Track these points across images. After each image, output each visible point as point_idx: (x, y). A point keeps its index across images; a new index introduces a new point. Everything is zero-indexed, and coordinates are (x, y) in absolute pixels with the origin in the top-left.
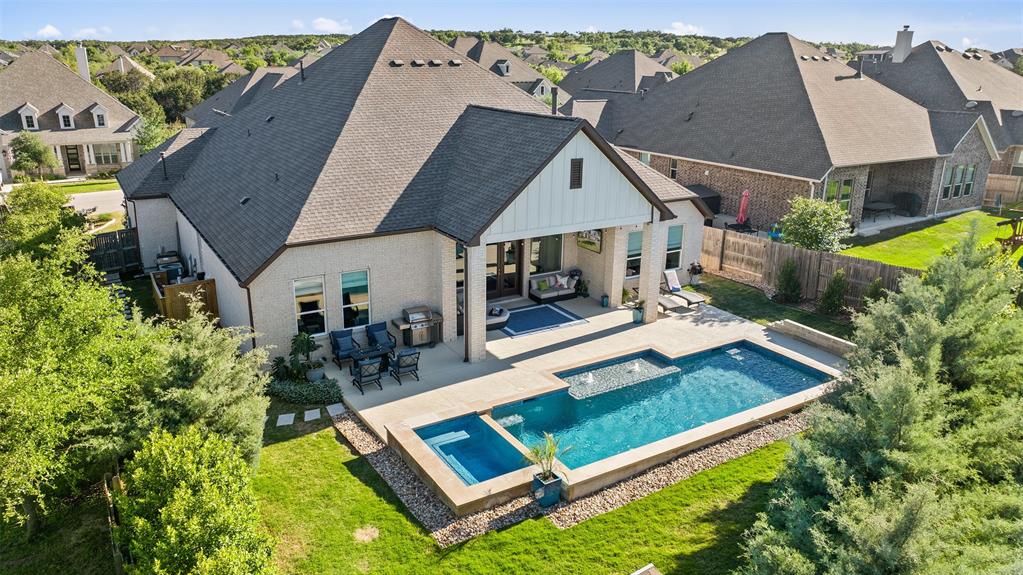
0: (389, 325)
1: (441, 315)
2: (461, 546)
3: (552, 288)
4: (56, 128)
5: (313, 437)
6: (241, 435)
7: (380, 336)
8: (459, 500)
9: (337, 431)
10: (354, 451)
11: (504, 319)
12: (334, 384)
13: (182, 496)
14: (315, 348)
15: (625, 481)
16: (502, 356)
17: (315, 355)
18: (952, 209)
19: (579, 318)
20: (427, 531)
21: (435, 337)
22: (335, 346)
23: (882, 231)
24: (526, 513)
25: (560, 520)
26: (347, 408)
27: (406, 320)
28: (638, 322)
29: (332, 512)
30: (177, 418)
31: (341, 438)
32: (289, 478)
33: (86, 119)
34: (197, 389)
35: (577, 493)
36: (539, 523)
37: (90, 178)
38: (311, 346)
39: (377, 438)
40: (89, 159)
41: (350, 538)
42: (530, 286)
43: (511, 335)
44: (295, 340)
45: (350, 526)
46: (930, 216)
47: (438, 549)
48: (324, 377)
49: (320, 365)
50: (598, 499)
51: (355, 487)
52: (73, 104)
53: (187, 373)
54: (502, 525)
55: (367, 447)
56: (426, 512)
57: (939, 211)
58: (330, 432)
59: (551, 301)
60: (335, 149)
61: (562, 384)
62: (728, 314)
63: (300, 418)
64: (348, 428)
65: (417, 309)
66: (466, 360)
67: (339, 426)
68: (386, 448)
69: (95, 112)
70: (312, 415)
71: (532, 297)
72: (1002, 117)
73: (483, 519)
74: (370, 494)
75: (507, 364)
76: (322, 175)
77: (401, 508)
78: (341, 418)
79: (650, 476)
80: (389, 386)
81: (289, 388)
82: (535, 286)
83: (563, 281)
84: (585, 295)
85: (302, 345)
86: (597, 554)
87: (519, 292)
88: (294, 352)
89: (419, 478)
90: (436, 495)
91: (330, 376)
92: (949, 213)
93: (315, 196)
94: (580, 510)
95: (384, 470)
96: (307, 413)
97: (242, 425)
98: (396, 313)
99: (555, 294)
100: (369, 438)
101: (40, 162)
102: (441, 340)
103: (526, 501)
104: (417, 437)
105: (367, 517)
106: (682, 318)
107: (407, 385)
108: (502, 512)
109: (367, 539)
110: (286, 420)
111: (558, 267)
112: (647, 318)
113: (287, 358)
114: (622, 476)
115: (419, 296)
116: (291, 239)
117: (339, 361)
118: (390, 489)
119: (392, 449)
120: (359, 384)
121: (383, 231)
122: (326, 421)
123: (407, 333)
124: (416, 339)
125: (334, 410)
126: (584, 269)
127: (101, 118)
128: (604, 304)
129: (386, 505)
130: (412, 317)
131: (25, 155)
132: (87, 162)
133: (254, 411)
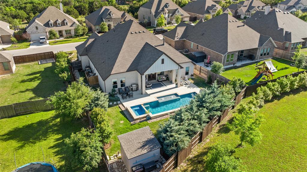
0: (129, 87)
1: (138, 85)
2: (134, 124)
3: (162, 79)
4: (57, 26)
5: (115, 107)
6: (105, 108)
7: (127, 89)
8: (135, 118)
9: (119, 106)
10: (121, 110)
11: (150, 86)
12: (119, 98)
13: (99, 116)
14: (116, 91)
15: (160, 117)
16: (148, 93)
17: (115, 92)
18: (263, 58)
19: (165, 86)
20: (130, 122)
21: (137, 89)
22: (119, 91)
23: (242, 65)
24: (145, 120)
25: (149, 122)
26: (121, 102)
27: (132, 86)
28: (177, 87)
29: (117, 119)
30: (97, 105)
31: (119, 107)
32: (111, 113)
33: (63, 23)
34: (99, 101)
35: (153, 118)
36: (146, 122)
37: (64, 38)
38: (115, 91)
39: (125, 108)
40: (64, 33)
41: (120, 122)
42: (157, 78)
43: (151, 89)
44: (112, 90)
45: (120, 121)
46: (257, 61)
47: (131, 124)
48: (117, 96)
49: (117, 94)
50: (156, 119)
51: (121, 115)
52: (60, 19)
53: (98, 99)
54: (141, 122)
55: (123, 109)
56: (130, 119)
57: (259, 59)
58: (118, 106)
59: (161, 81)
60: (120, 54)
61: (157, 99)
62: (195, 86)
63: (113, 103)
64: (120, 106)
65: (134, 84)
66: (142, 94)
67: (119, 105)
68: (126, 109)
69: (65, 22)
70: (115, 103)
71: (158, 80)
72: (285, 33)
73: (138, 121)
74: (123, 117)
75: (149, 95)
76: (117, 60)
77: (127, 119)
78: (120, 104)
79: (165, 116)
80: (128, 99)
81: (112, 98)
82: (158, 78)
83: (164, 77)
84: (168, 80)
85: (113, 91)
86: (153, 126)
87: (155, 79)
88: (112, 92)
89: (130, 115)
90: (132, 117)
91: (118, 96)
92: (262, 60)
93: (116, 64)
94: (153, 121)
95: (125, 113)
96: (114, 103)
97: (105, 106)
98: (130, 85)
99: (162, 80)
100: (124, 108)
101: (55, 36)
102: (138, 89)
103: (145, 119)
104: (131, 108)
105: (122, 119)
106: (186, 86)
107: (131, 98)
108: (141, 120)
109: (122, 123)
110: (111, 104)
111: (164, 74)
112: (178, 86)
113: (111, 93)
114: (160, 116)
115: (134, 82)
116: (112, 73)
117: (120, 93)
118: (126, 116)
119: (127, 110)
120: (123, 98)
121: (128, 71)
122: (117, 104)
123: (132, 88)
124: (133, 90)
125: (119, 102)
126: (169, 75)
127: (67, 23)
128: (171, 83)
129: (125, 118)
130: (133, 86)
131: (52, 35)
132: (64, 34)
133: (106, 104)
